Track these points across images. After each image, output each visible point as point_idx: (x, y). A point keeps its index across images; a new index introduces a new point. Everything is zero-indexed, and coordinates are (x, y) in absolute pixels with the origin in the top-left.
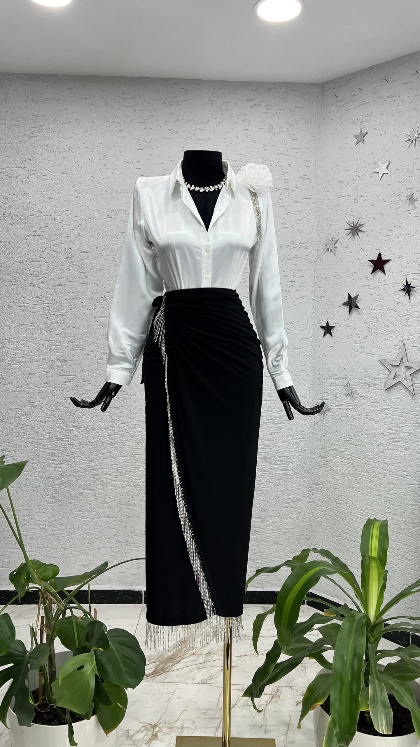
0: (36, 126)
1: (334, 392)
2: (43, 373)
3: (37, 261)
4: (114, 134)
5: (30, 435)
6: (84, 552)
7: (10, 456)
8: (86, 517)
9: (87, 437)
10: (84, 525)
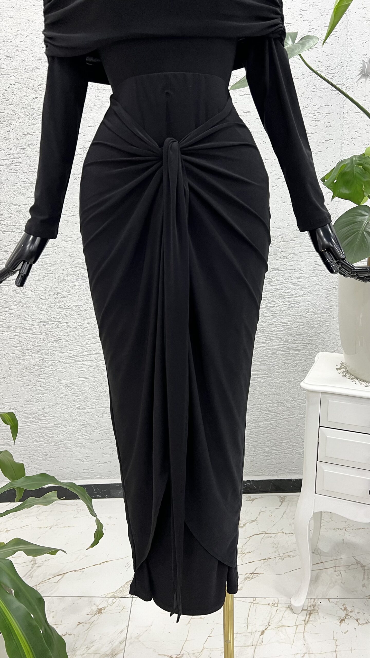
8: (80, 408)
10: (79, 416)
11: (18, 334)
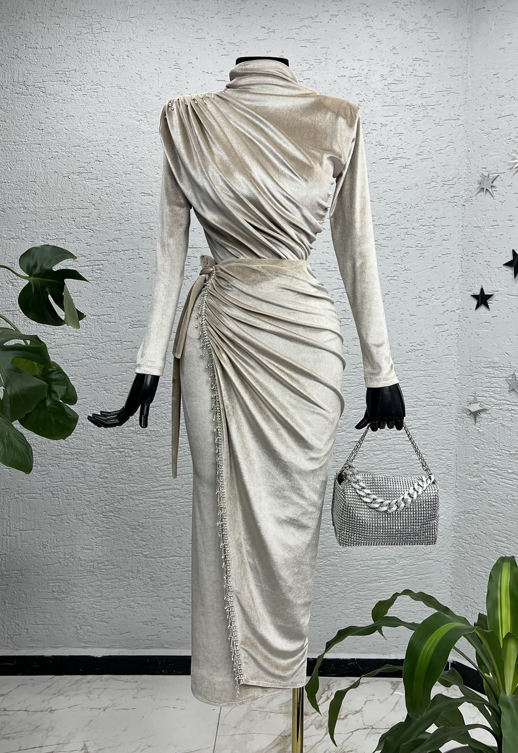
0: (84, 25)
1: (492, 386)
2: (91, 360)
3: (85, 208)
4: (189, 35)
5: (73, 443)
6: (145, 603)
7: (46, 472)
8: (148, 556)
9: (150, 446)
10: (146, 567)
11: (82, 462)
